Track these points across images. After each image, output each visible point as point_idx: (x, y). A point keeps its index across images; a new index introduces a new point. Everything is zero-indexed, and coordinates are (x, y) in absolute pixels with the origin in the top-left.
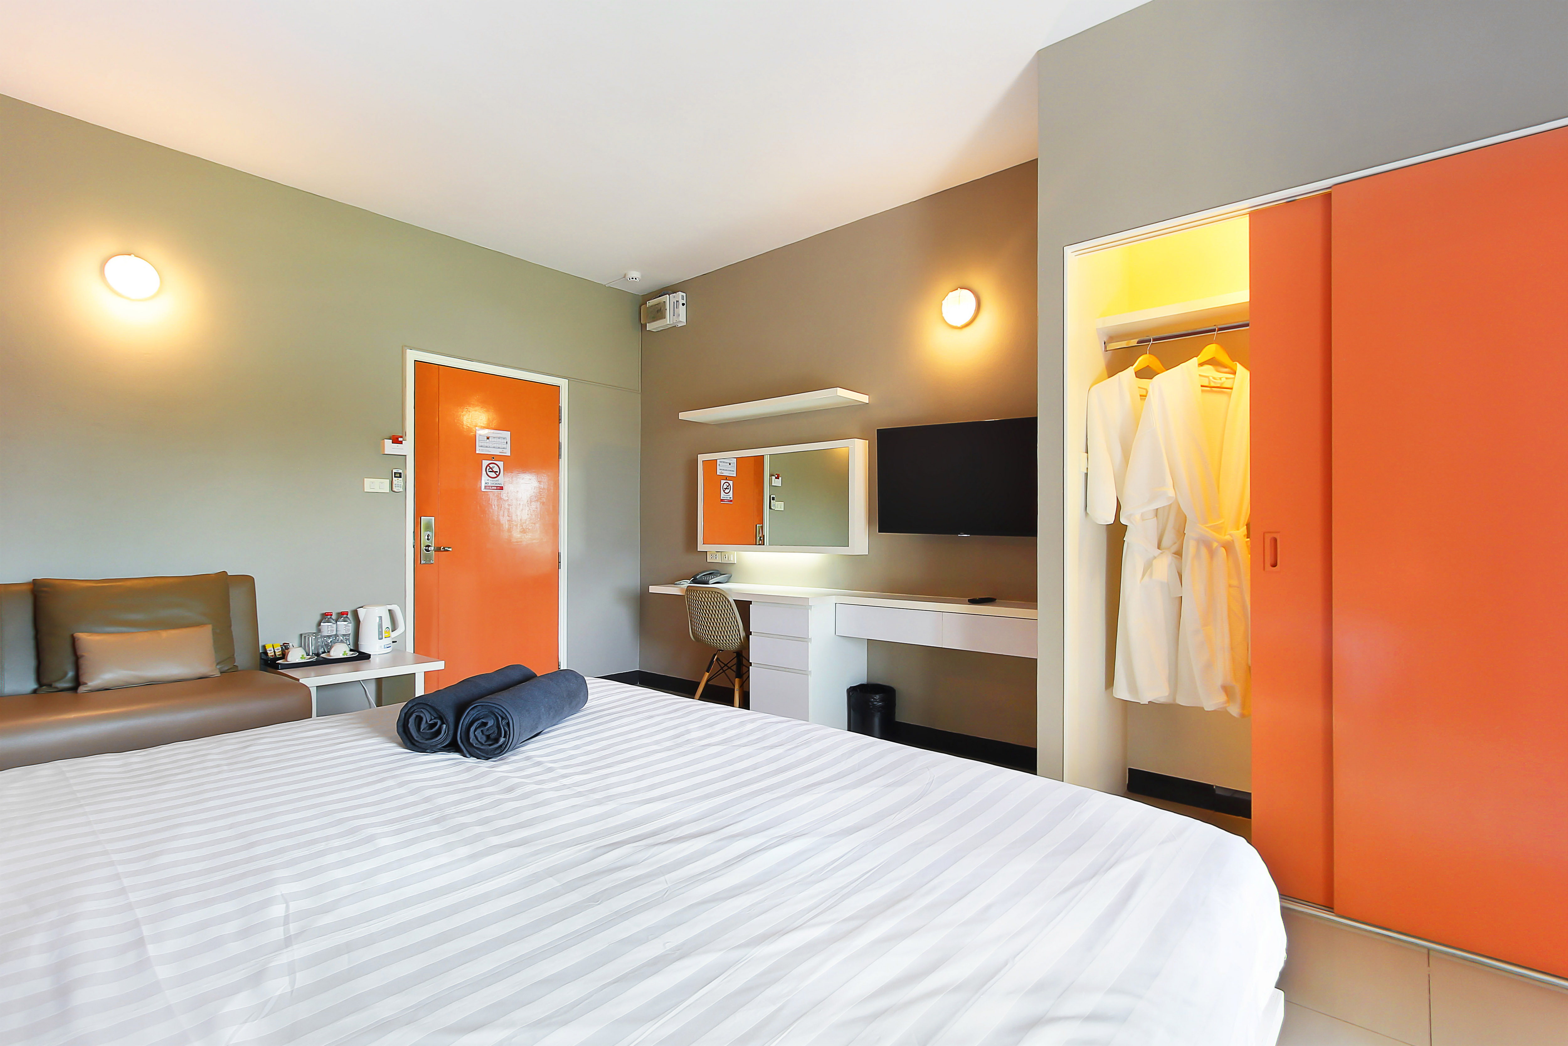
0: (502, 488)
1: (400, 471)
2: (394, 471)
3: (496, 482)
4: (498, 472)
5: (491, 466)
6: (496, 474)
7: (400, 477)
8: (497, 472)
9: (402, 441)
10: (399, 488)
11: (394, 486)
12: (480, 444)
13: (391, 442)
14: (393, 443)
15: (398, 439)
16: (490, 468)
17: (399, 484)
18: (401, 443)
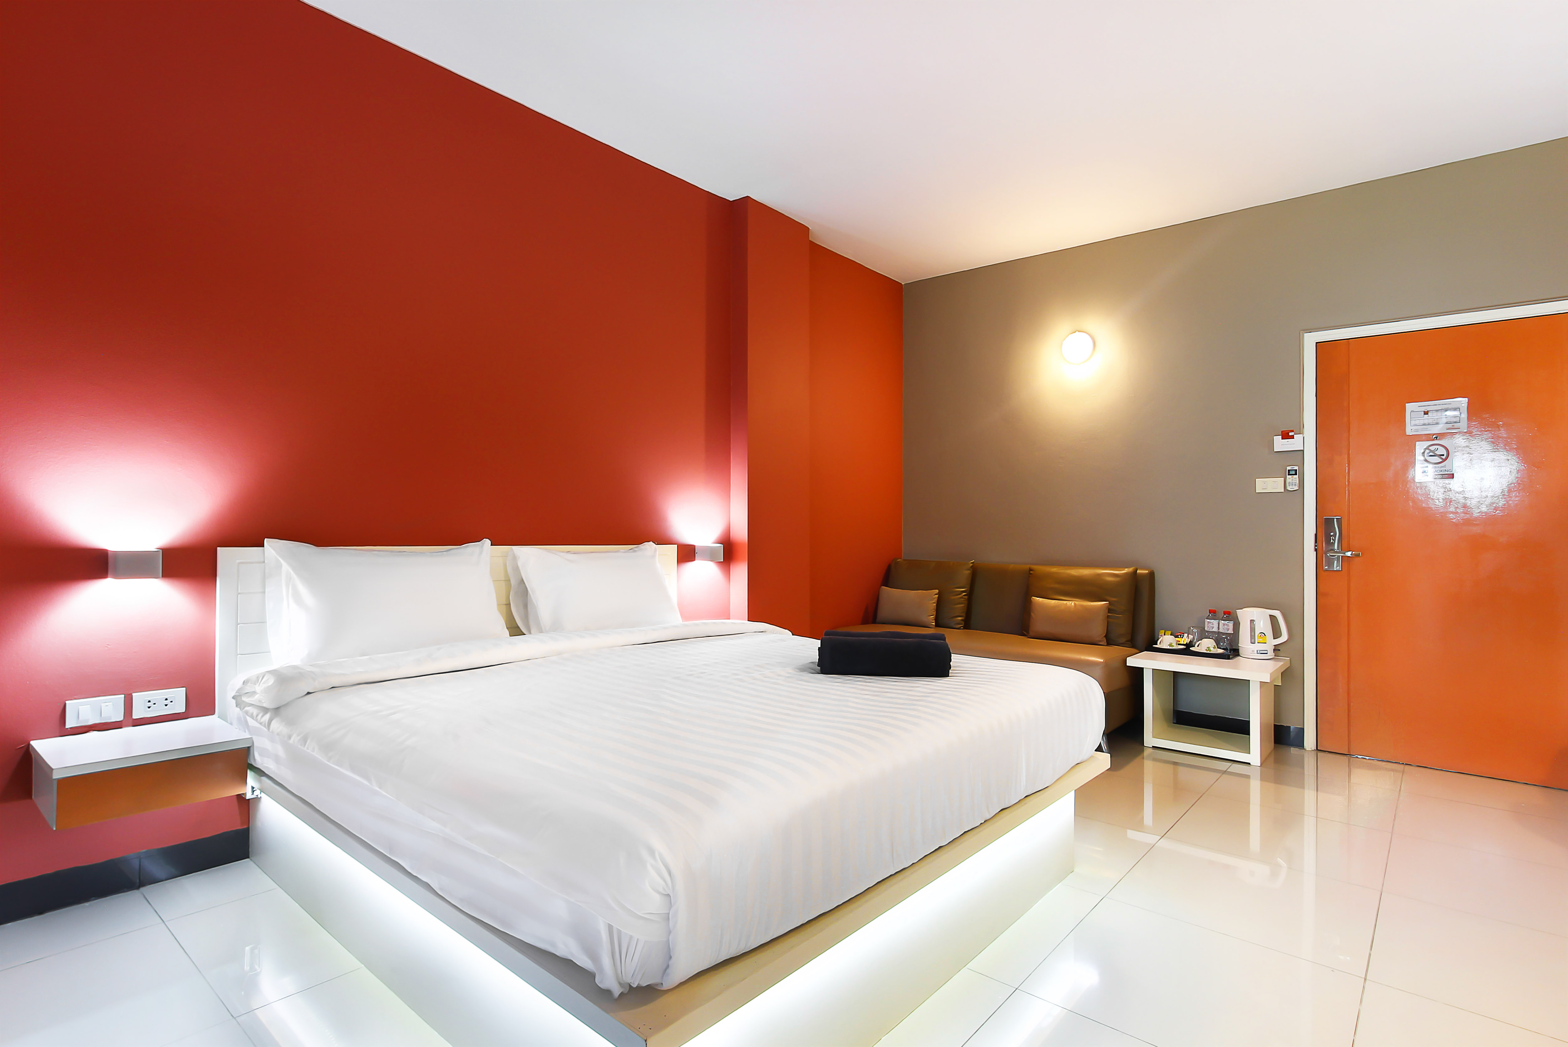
0: (1452, 476)
1: (1296, 468)
2: (1289, 468)
3: (1442, 469)
4: (1445, 455)
5: (1432, 448)
6: (1442, 458)
7: (1296, 474)
8: (1443, 455)
9: (1293, 436)
10: (1294, 487)
11: (1287, 484)
12: (1413, 422)
13: (1281, 438)
14: (1282, 439)
15: (1288, 433)
16: (1431, 451)
17: (1294, 482)
18: (1292, 437)
